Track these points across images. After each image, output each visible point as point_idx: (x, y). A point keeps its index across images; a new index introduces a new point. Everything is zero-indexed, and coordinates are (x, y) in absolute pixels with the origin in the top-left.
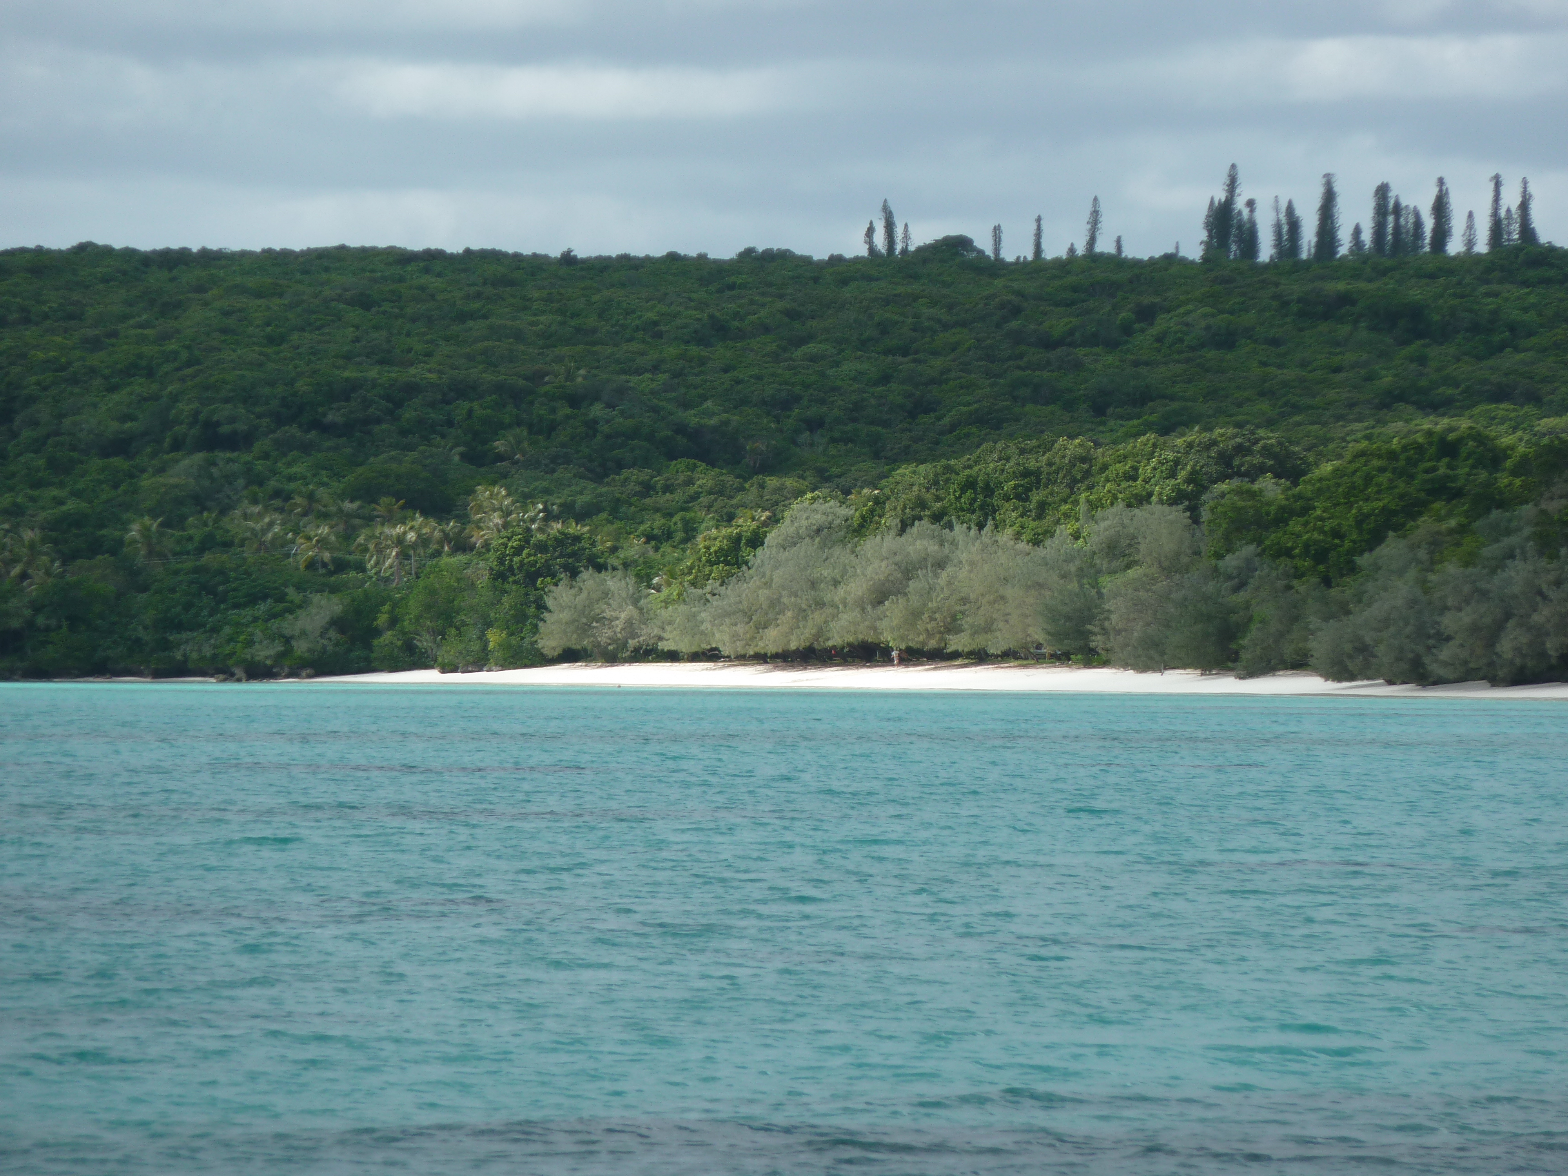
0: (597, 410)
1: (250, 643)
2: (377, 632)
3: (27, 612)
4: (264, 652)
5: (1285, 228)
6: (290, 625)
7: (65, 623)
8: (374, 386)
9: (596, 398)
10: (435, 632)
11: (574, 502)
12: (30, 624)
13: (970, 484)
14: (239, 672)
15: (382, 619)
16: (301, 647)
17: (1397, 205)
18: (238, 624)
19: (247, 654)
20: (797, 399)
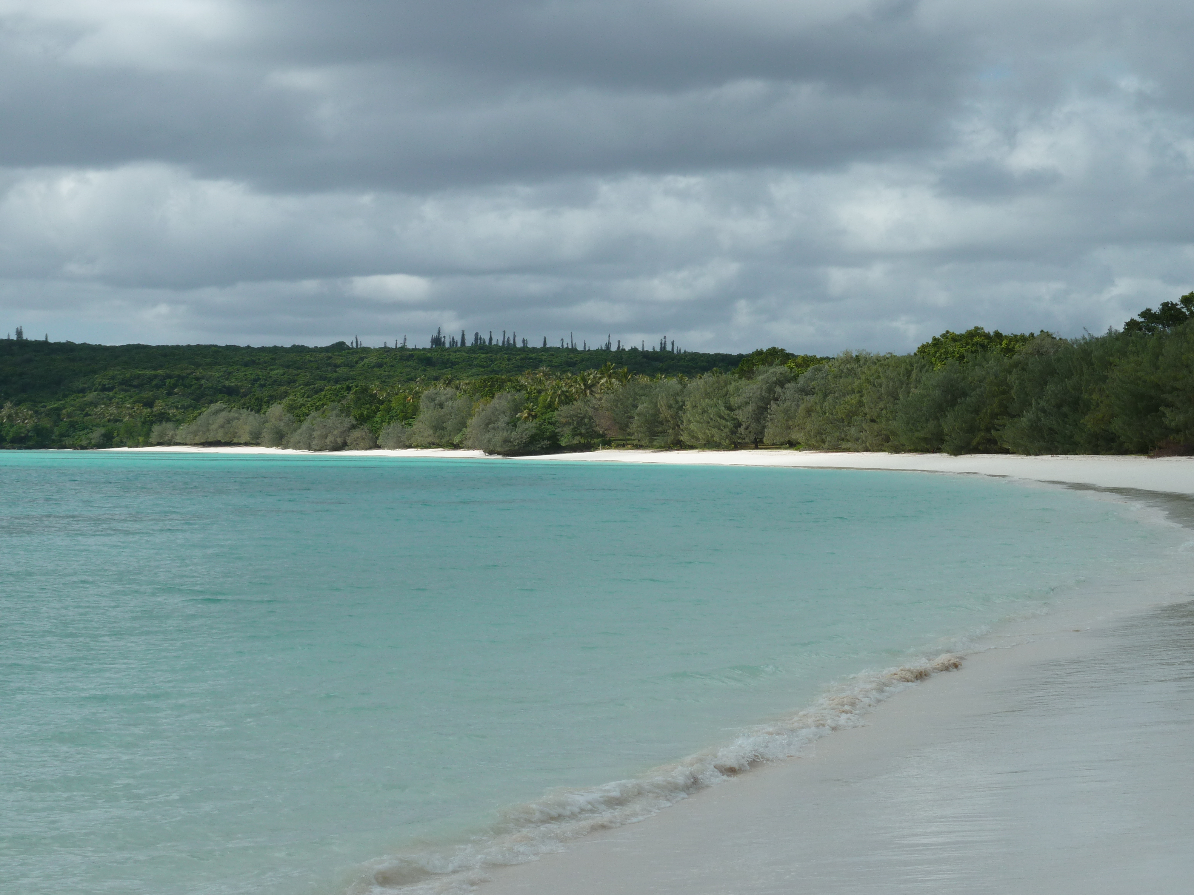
0: (203, 382)
1: (81, 440)
2: (114, 438)
3: (26, 432)
4: (84, 443)
5: (452, 343)
6: (91, 436)
7: (35, 435)
8: (146, 375)
9: (203, 378)
10: (127, 438)
11: (184, 405)
12: (27, 435)
14: (79, 448)
15: (115, 434)
16: (93, 442)
17: (480, 338)
18: (79, 435)
19: (81, 443)
20: (260, 379)
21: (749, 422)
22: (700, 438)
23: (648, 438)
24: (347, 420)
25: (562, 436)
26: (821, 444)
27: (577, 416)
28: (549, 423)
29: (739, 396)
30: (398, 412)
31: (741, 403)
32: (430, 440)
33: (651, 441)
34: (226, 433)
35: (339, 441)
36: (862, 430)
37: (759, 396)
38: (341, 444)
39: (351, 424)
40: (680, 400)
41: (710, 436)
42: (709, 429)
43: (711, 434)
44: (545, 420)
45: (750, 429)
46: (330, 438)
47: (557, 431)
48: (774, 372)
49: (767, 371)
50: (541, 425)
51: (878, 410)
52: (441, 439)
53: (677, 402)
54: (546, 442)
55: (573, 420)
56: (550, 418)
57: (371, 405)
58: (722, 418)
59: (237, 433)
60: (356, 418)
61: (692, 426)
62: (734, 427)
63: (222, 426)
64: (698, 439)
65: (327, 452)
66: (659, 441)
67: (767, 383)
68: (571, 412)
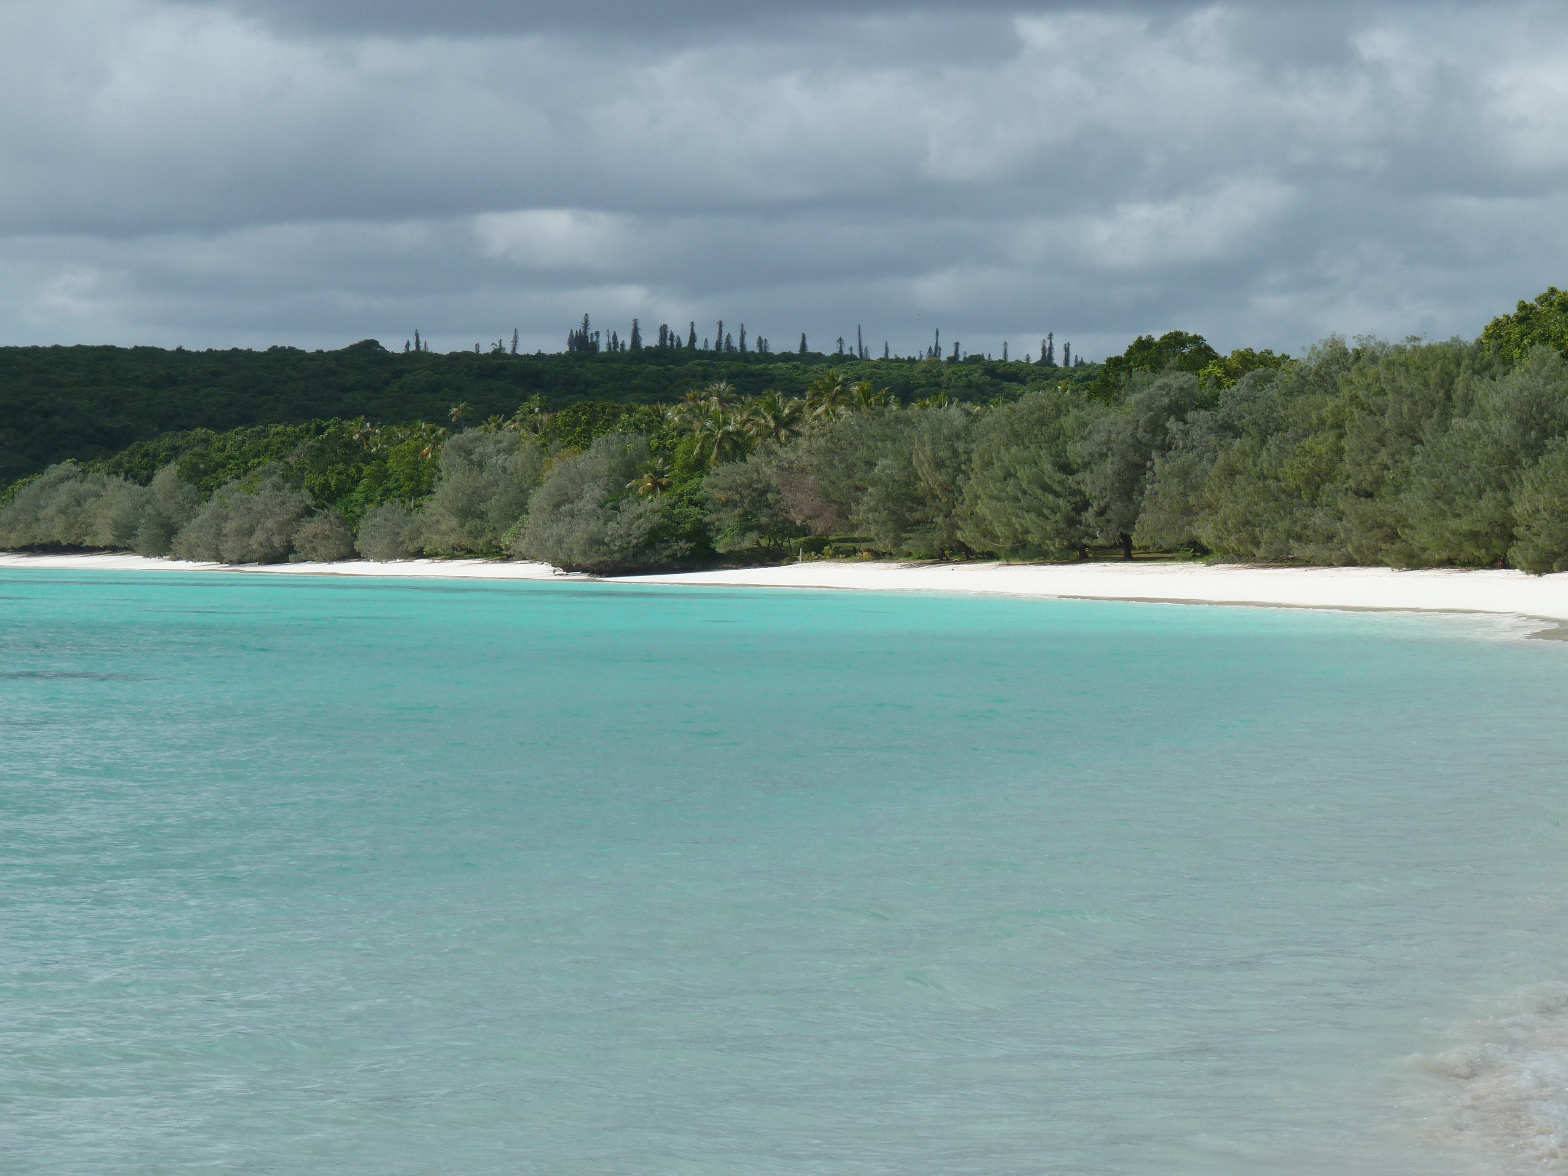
5: (612, 346)
13: (146, 454)
17: (672, 335)
21: (1107, 499)
22: (999, 534)
23: (891, 535)
24: (296, 496)
25: (719, 530)
26: (1250, 547)
27: (750, 486)
28: (691, 502)
29: (1084, 438)
30: (402, 480)
31: (1090, 454)
32: (452, 540)
33: (898, 542)
34: (69, 527)
35: (277, 541)
36: (1340, 516)
37: (1129, 440)
38: (281, 550)
39: (303, 505)
40: (961, 450)
41: (1019, 530)
42: (1017, 516)
43: (1022, 525)
44: (681, 495)
45: (1110, 515)
46: (259, 536)
47: (707, 519)
48: (1166, 385)
49: (1150, 383)
50: (673, 506)
51: (1374, 468)
52: (476, 538)
53: (955, 453)
54: (681, 544)
55: (742, 496)
56: (693, 491)
57: (348, 465)
58: (1046, 488)
59: (91, 525)
60: (314, 493)
61: (981, 509)
62: (1073, 510)
63: (64, 511)
64: (995, 538)
65: (254, 566)
66: (914, 541)
67: (1149, 411)
68: (738, 477)
